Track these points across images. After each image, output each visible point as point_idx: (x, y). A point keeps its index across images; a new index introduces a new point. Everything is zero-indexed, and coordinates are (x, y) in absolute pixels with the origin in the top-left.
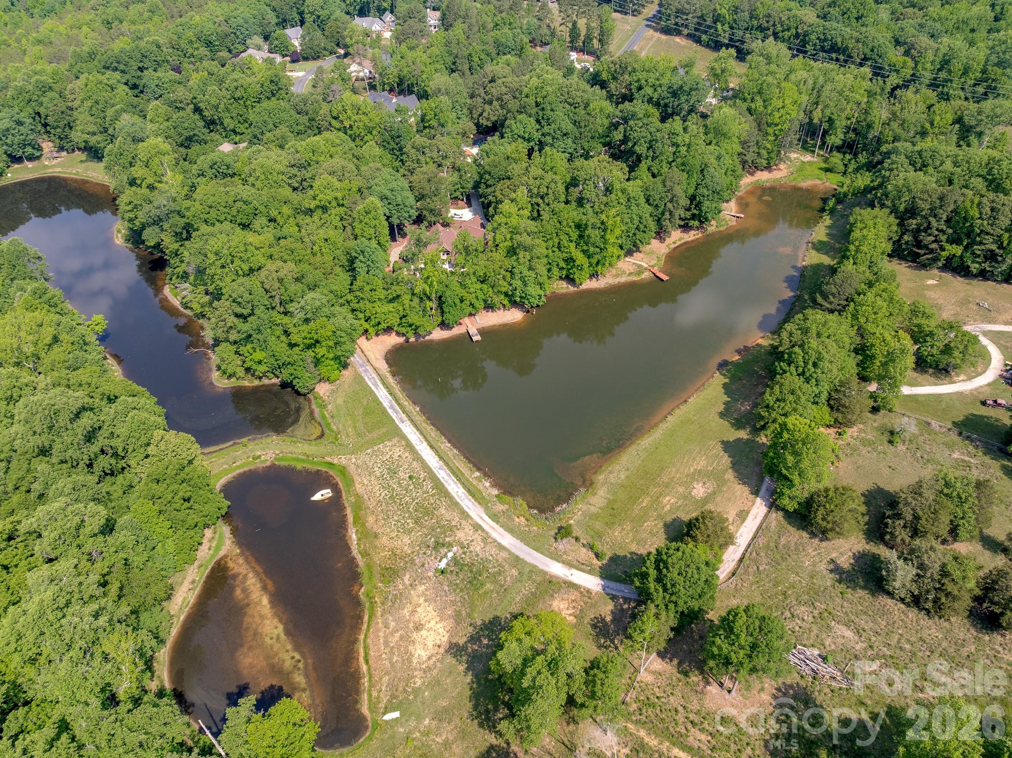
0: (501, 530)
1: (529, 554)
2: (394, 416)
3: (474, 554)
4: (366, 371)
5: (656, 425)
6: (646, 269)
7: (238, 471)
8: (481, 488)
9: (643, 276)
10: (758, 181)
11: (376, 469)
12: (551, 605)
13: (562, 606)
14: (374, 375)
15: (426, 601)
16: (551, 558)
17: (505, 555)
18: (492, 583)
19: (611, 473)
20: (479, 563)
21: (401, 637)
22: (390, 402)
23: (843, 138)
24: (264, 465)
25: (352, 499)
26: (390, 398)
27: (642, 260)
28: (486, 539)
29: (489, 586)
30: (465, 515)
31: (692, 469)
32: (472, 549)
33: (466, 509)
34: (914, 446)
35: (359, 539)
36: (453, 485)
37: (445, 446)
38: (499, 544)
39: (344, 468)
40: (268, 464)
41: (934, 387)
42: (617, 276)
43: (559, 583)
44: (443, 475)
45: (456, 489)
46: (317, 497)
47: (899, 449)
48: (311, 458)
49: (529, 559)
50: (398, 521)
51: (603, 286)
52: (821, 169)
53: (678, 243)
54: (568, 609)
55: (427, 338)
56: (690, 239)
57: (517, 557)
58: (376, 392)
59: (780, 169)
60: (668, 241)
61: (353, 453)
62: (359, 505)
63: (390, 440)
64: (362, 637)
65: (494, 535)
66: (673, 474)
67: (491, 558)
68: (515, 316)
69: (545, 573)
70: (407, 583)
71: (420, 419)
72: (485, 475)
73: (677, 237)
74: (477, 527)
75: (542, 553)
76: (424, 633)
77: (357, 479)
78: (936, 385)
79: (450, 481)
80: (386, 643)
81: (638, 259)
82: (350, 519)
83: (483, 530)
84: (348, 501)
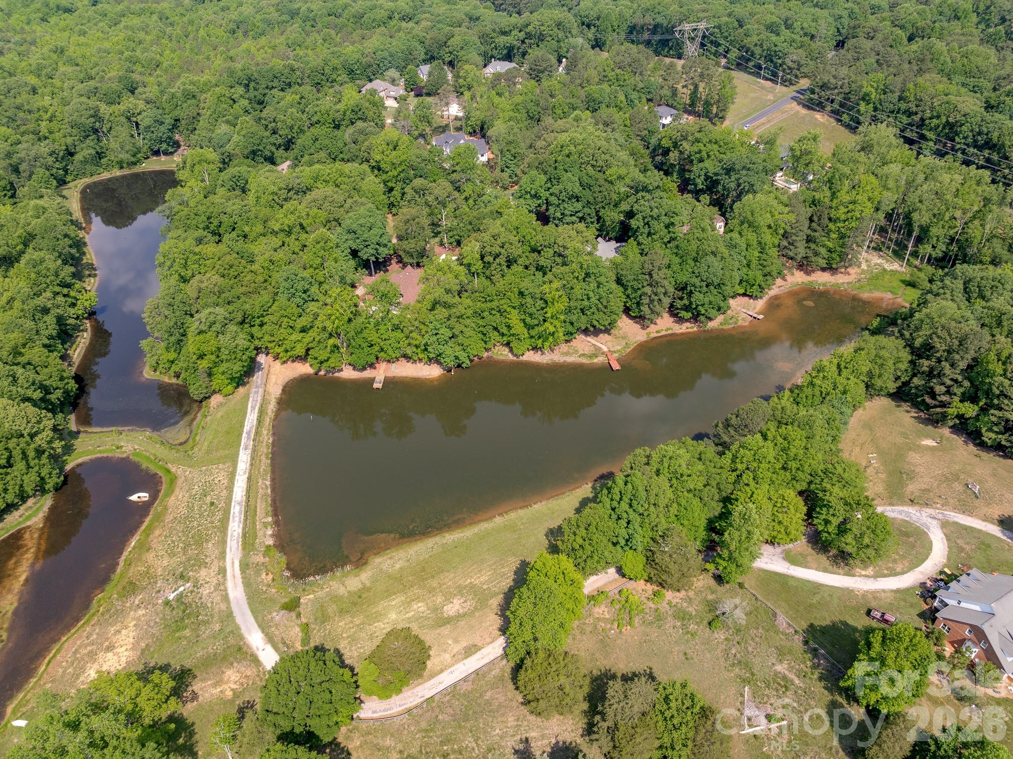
0: (239, 581)
1: (243, 614)
2: (244, 440)
3: (199, 595)
4: (257, 392)
5: (480, 521)
6: (603, 353)
7: (99, 455)
8: (260, 534)
9: (595, 361)
10: (812, 282)
11: (196, 487)
12: (223, 672)
13: (233, 678)
14: (259, 399)
15: (135, 625)
16: (259, 626)
17: (223, 607)
18: (192, 630)
19: (390, 558)
20: (197, 606)
21: (91, 652)
22: (251, 428)
23: (944, 249)
24: (120, 456)
25: (159, 509)
26: (255, 423)
27: (605, 344)
28: (221, 586)
29: (187, 632)
30: (222, 555)
31: (469, 581)
32: (201, 590)
33: (228, 550)
34: (737, 638)
35: (134, 548)
36: (236, 524)
37: (265, 484)
38: (227, 594)
39: (176, 478)
40: (125, 455)
41: (821, 573)
42: (567, 354)
43: (247, 653)
44: (236, 511)
45: (236, 528)
46: (134, 498)
47: (716, 636)
48: (157, 461)
49: (239, 620)
50: (173, 542)
51: (545, 362)
52: (903, 282)
53: (663, 333)
54: (236, 683)
55: (336, 374)
56: (681, 331)
57: (232, 613)
58: (248, 415)
59: (849, 274)
60: (653, 328)
61: (189, 467)
62: (159, 518)
63: (224, 463)
64: (64, 639)
65: (230, 584)
66: (446, 580)
67: (209, 605)
68: (433, 372)
69: (241, 637)
70: (137, 602)
71: (265, 450)
72: (276, 523)
73: (665, 325)
74: (223, 571)
75: (256, 618)
76: (110, 655)
77: (177, 491)
78: (825, 570)
79: (237, 519)
80: (75, 653)
81: (603, 343)
82: (143, 527)
83: (225, 576)
84: (157, 507)
